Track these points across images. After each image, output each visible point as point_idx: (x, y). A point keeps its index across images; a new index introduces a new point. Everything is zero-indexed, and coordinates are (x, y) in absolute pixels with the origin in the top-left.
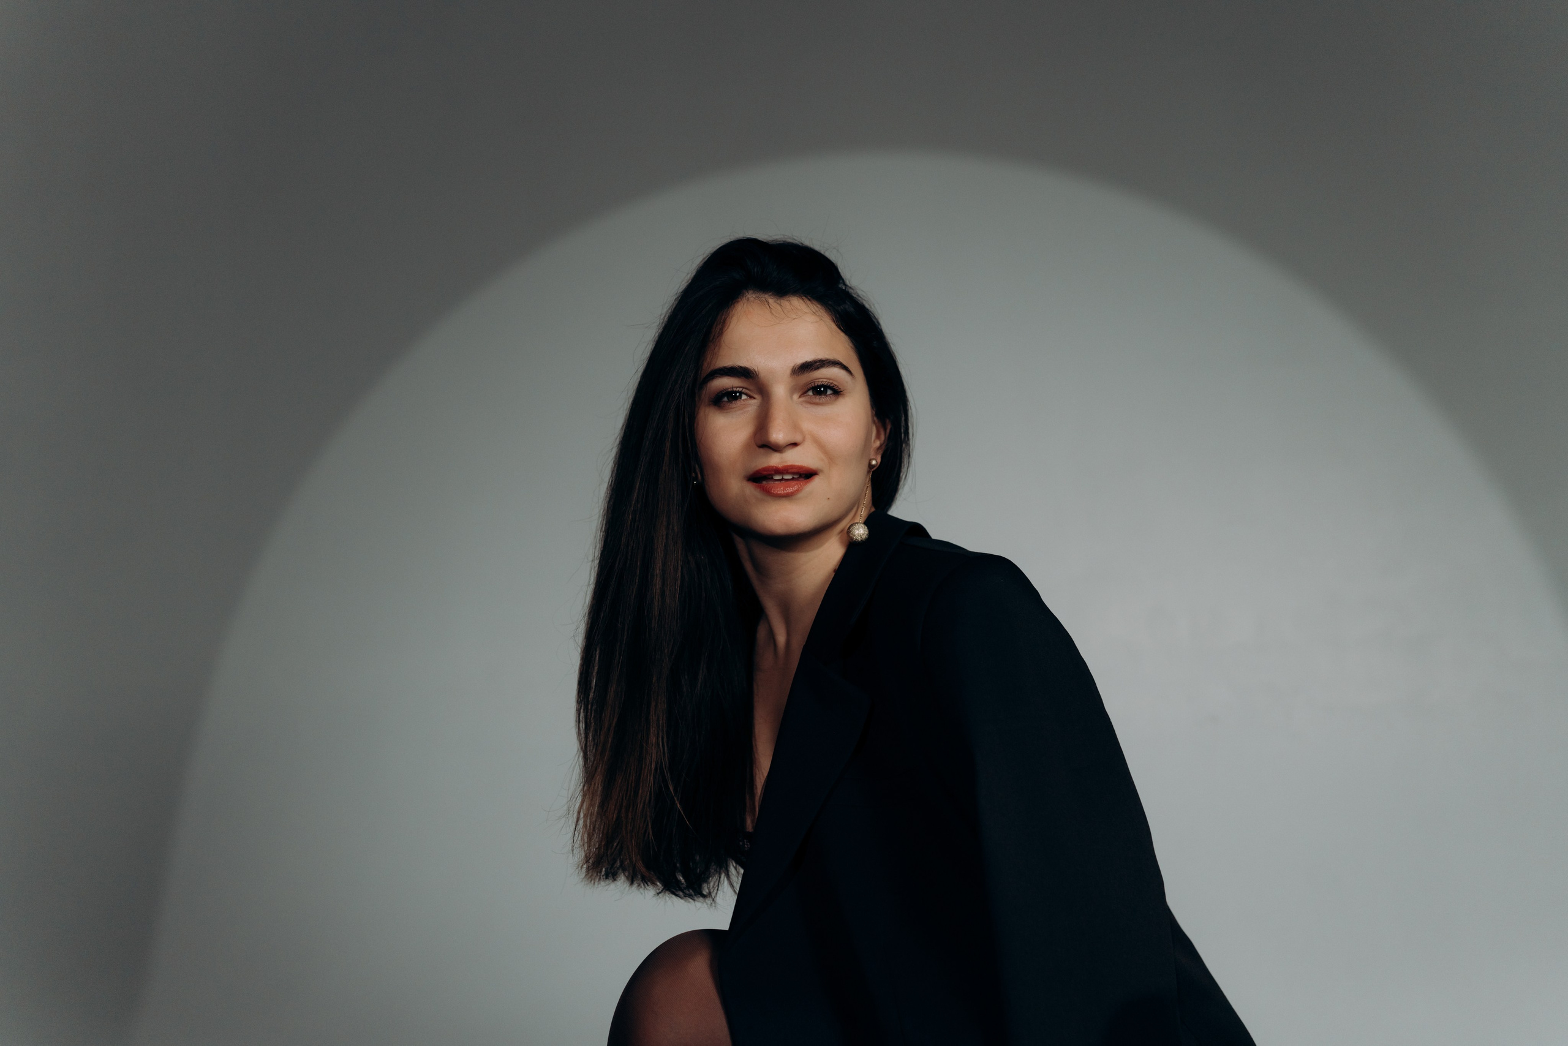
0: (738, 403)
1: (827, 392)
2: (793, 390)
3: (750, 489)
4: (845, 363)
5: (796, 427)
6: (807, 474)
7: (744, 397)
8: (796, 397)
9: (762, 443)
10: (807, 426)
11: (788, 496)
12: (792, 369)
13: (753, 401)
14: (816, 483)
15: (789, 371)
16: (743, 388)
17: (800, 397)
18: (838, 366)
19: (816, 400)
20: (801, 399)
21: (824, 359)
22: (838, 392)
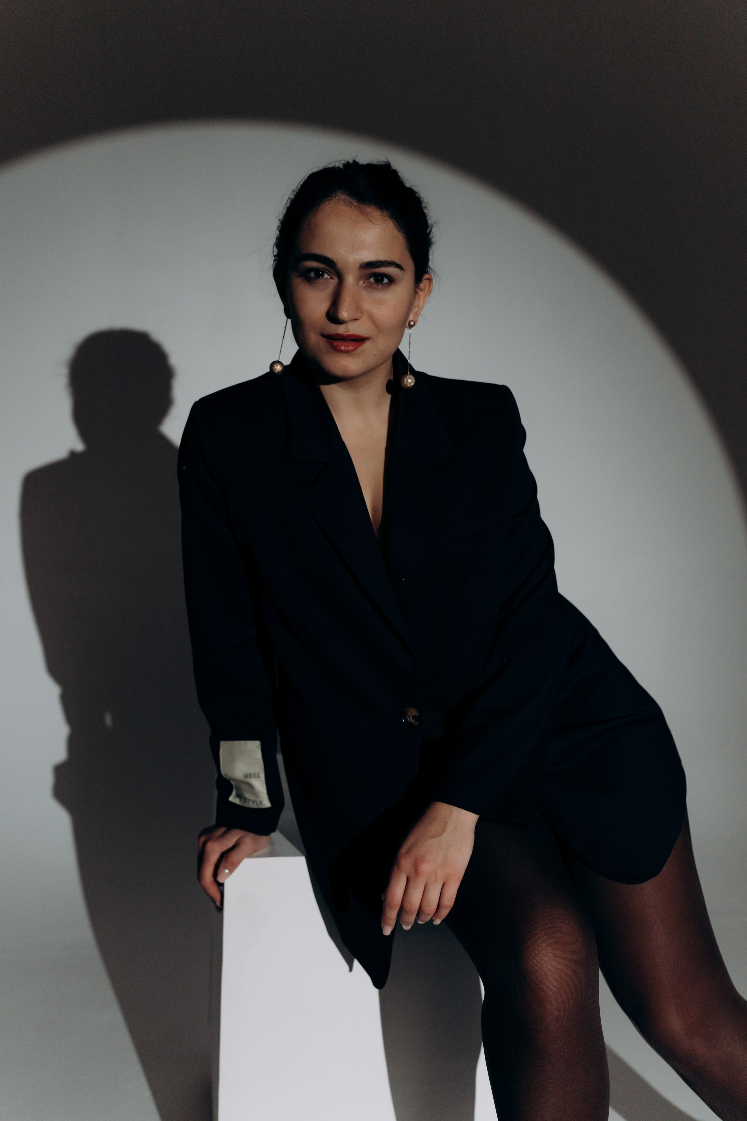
0: (321, 281)
1: (383, 280)
2: (360, 278)
3: (322, 343)
4: (398, 262)
5: (358, 308)
6: (360, 340)
7: (326, 276)
8: (361, 282)
9: (333, 316)
10: (367, 306)
11: (347, 352)
12: (361, 265)
13: (332, 281)
14: (367, 346)
15: (358, 266)
16: (325, 269)
17: (364, 282)
18: (394, 266)
19: (375, 286)
20: (365, 284)
21: (384, 261)
22: (391, 280)
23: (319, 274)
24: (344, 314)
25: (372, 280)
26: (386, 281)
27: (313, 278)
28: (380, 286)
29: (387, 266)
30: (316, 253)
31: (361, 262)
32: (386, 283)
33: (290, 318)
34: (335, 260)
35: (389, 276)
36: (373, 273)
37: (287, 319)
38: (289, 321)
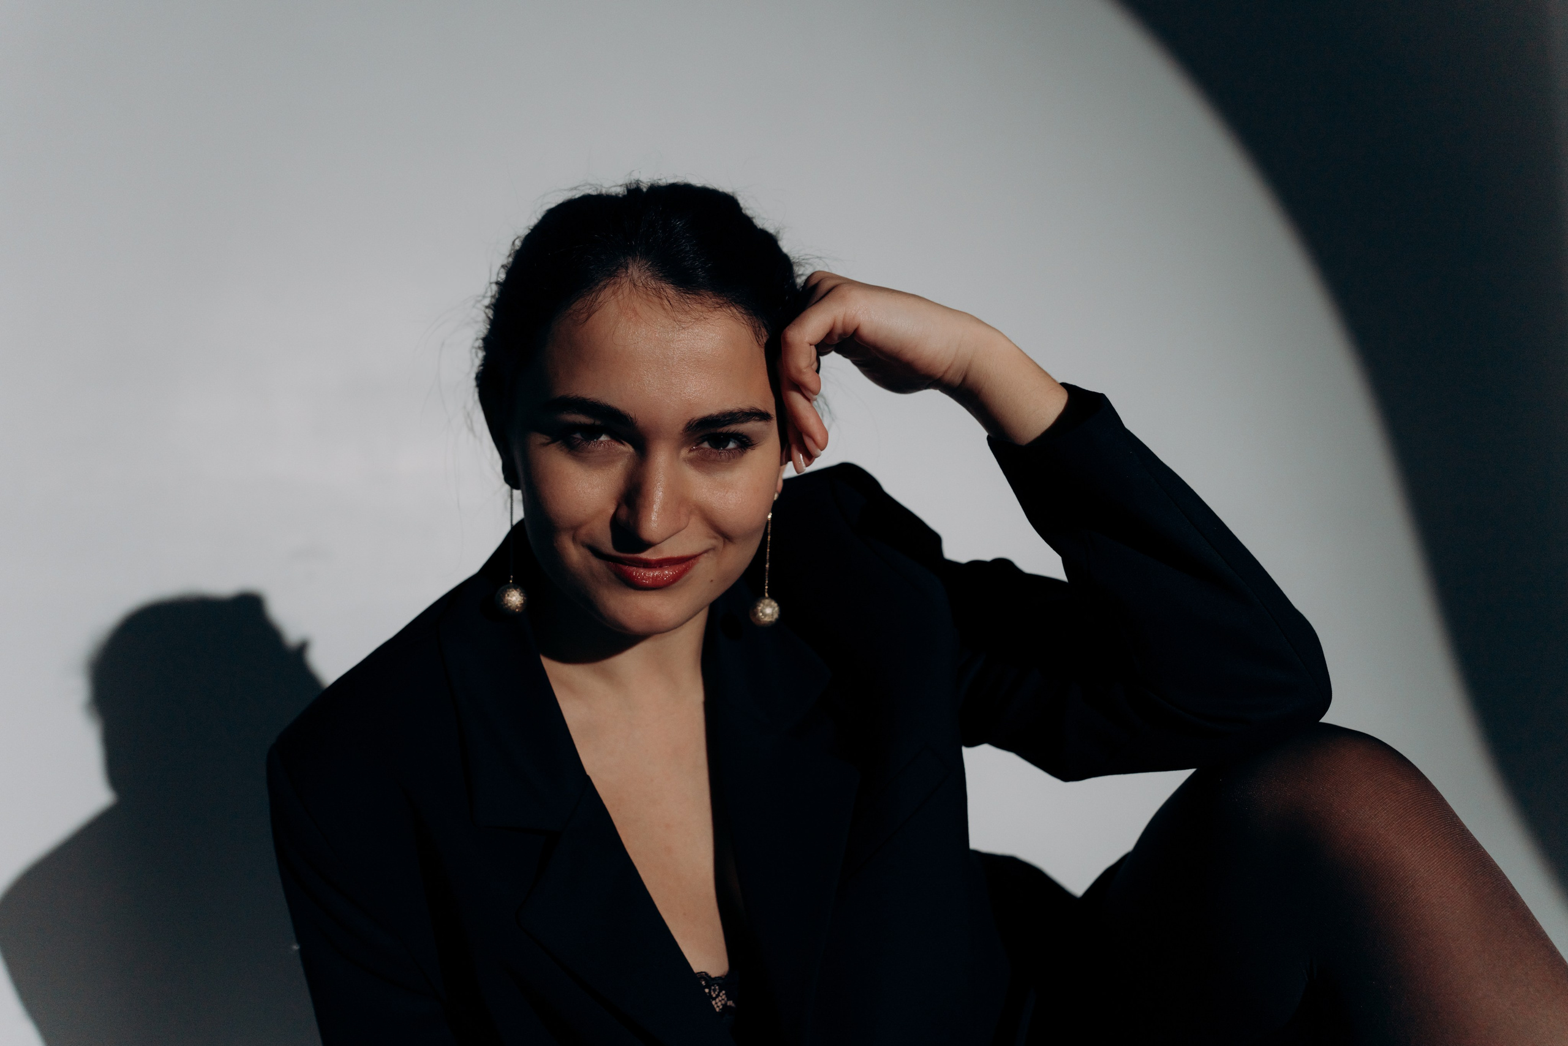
1: (729, 445)
4: (762, 408)
8: (684, 452)
12: (689, 423)
14: (696, 570)
15: (682, 426)
17: (691, 452)
18: (754, 417)
19: (713, 457)
21: (735, 411)
23: (592, 433)
24: (654, 525)
26: (734, 445)
28: (722, 456)
30: (588, 397)
31: (690, 418)
32: (734, 450)
33: (517, 488)
34: (632, 414)
35: (742, 436)
36: (711, 434)
37: (511, 490)
38: (518, 494)
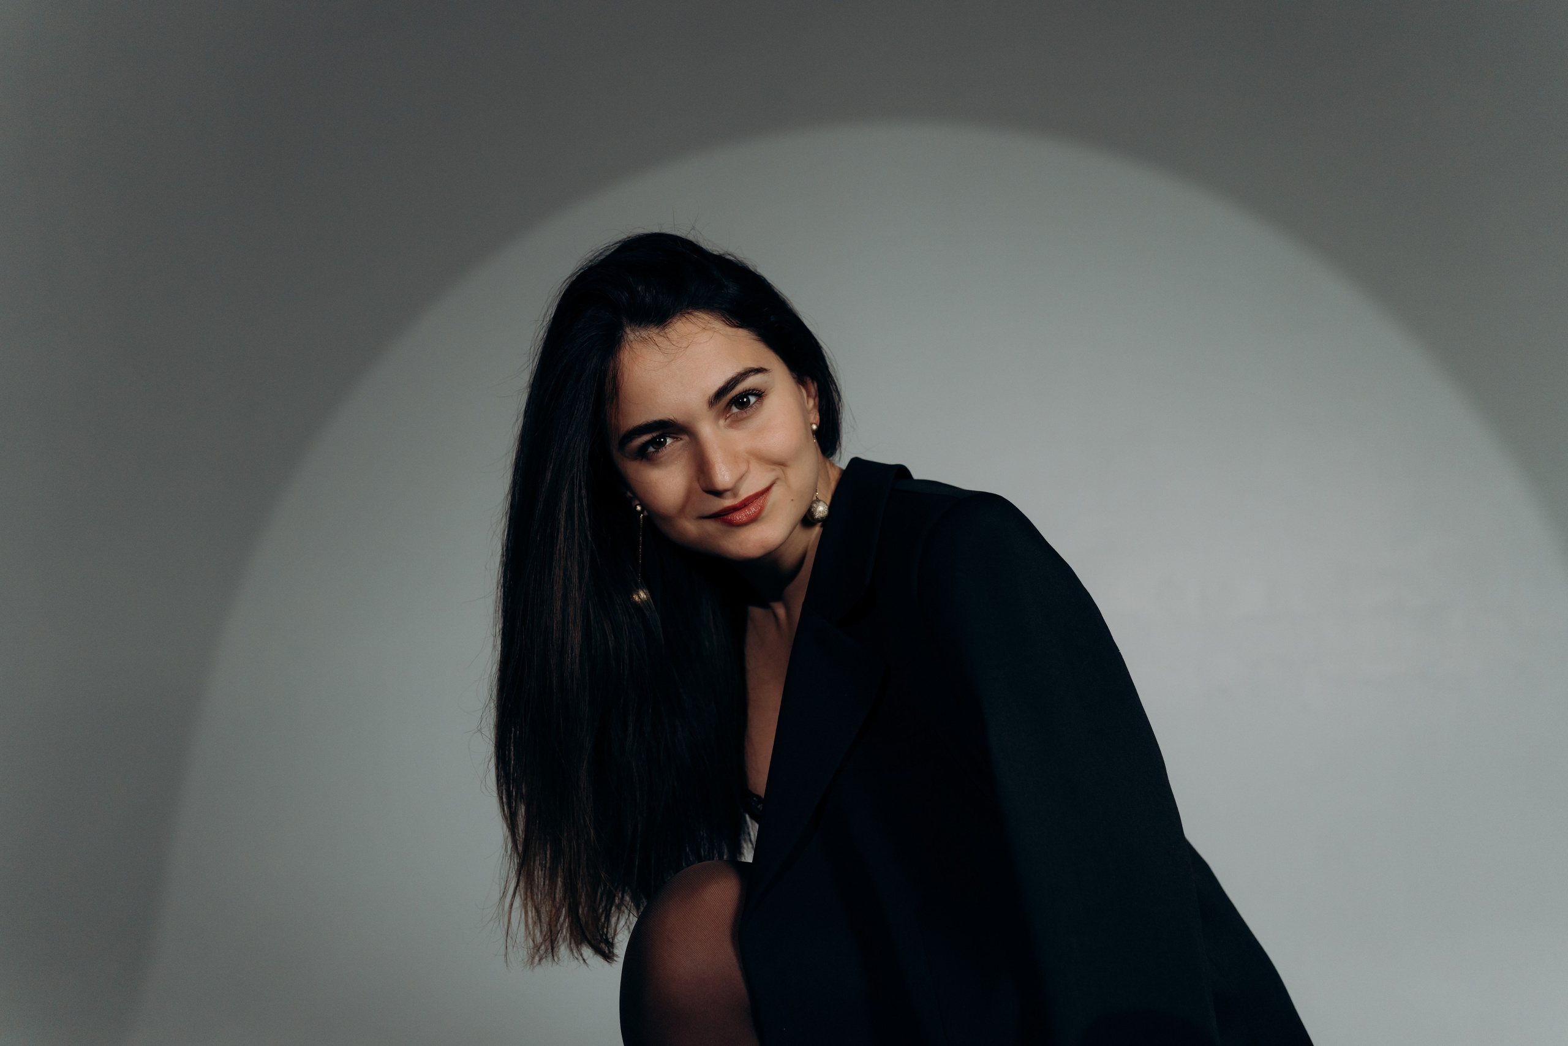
0: (666, 451)
1: (749, 401)
2: (717, 418)
3: (708, 526)
6: (762, 494)
8: (722, 422)
11: (752, 520)
12: (709, 400)
14: (775, 495)
17: (726, 419)
18: (752, 373)
20: (728, 421)
21: (735, 375)
22: (760, 394)
24: (723, 476)
25: (735, 410)
26: (752, 399)
27: (653, 452)
28: (749, 411)
29: (743, 380)
31: (707, 398)
32: (755, 403)
35: (754, 390)
36: (731, 400)
